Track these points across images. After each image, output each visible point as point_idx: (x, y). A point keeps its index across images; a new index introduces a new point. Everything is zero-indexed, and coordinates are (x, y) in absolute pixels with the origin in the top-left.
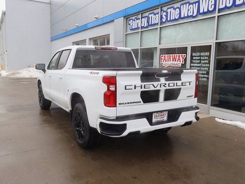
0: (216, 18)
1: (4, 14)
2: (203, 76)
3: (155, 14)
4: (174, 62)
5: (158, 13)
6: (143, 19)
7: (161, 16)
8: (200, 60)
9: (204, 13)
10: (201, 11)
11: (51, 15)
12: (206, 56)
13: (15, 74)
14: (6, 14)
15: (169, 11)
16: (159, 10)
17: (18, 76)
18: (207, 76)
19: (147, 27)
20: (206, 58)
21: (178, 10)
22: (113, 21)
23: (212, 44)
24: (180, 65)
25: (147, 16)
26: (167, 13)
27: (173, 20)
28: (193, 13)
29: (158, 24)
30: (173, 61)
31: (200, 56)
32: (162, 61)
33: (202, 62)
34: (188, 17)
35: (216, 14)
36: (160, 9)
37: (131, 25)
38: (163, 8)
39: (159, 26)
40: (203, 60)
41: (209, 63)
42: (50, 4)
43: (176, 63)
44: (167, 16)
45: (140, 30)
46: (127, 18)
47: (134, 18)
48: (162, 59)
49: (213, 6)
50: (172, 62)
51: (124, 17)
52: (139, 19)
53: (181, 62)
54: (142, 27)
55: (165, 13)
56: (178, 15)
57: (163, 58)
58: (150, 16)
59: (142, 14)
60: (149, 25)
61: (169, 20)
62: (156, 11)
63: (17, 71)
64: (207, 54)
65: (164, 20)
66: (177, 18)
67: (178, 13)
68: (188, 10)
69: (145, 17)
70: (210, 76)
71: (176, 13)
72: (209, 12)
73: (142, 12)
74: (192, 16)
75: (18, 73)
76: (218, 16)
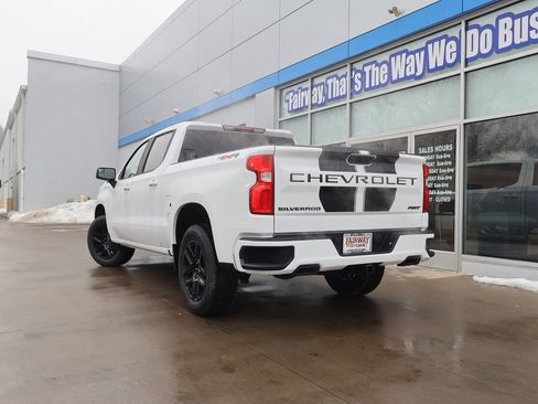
0: (462, 76)
1: (24, 91)
2: (443, 193)
3: (339, 79)
5: (345, 76)
6: (315, 89)
7: (352, 80)
8: (435, 160)
9: (437, 69)
10: (432, 66)
11: (120, 94)
12: (447, 152)
13: (41, 215)
14: (28, 94)
15: (367, 69)
16: (348, 69)
17: (45, 219)
18: (450, 192)
19: (322, 105)
20: (445, 156)
21: (385, 66)
22: (253, 96)
23: (457, 127)
25: (323, 83)
26: (363, 73)
27: (376, 87)
28: (416, 71)
29: (345, 96)
31: (434, 153)
33: (439, 164)
34: (406, 78)
35: (462, 69)
36: (349, 66)
37: (291, 101)
38: (355, 65)
39: (348, 101)
40: (440, 160)
41: (453, 165)
42: (119, 72)
44: (363, 80)
45: (309, 111)
46: (280, 88)
47: (295, 88)
49: (454, 55)
51: (276, 87)
52: (307, 89)
54: (313, 106)
55: (359, 75)
56: (386, 76)
58: (329, 82)
59: (312, 79)
60: (328, 100)
61: (367, 86)
62: (340, 73)
63: (45, 210)
64: (448, 147)
65: (357, 89)
66: (383, 82)
67: (386, 71)
68: (406, 65)
69: (320, 85)
70: (457, 193)
71: (382, 73)
72: (446, 65)
73: (312, 76)
74: (414, 77)
75: (47, 214)
76: (466, 73)
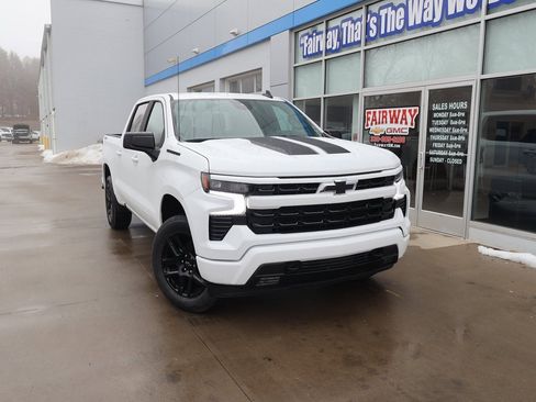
0: (482, 25)
1: (48, 31)
2: (454, 154)
3: (354, 22)
4: (394, 126)
5: (360, 20)
6: (330, 33)
7: (367, 25)
8: (448, 118)
9: (457, 15)
10: (451, 11)
11: (144, 30)
12: (461, 110)
13: (72, 156)
14: (53, 32)
15: (383, 12)
16: (363, 12)
17: (76, 161)
18: (462, 154)
19: (337, 51)
20: (460, 114)
21: (401, 10)
22: (269, 39)
23: (473, 83)
24: (406, 132)
25: (337, 27)
26: (379, 17)
27: (392, 34)
28: (434, 17)
29: (359, 42)
30: (391, 122)
31: (448, 111)
32: (370, 123)
33: (452, 123)
34: (424, 25)
35: (482, 17)
36: (364, 9)
37: (306, 45)
38: (371, 8)
39: (362, 48)
40: (454, 119)
41: (467, 126)
42: (143, 6)
43: (397, 126)
44: (378, 25)
45: (323, 58)
46: (295, 31)
47: (310, 31)
48: (369, 119)
50: (389, 125)
51: (291, 30)
52: (321, 33)
53: (409, 126)
54: (328, 51)
55: (374, 19)
56: (402, 22)
57: (371, 116)
58: (344, 25)
59: (327, 22)
60: (342, 47)
61: (383, 32)
62: (356, 15)
63: (77, 151)
64: (463, 105)
65: (372, 34)
66: (399, 28)
67: (403, 16)
68: (424, 10)
69: (334, 28)
70: (469, 155)
71: (399, 17)
72: (466, 11)
73: (328, 18)
74: (431, 24)
75: (77, 155)
76: (487, 21)
